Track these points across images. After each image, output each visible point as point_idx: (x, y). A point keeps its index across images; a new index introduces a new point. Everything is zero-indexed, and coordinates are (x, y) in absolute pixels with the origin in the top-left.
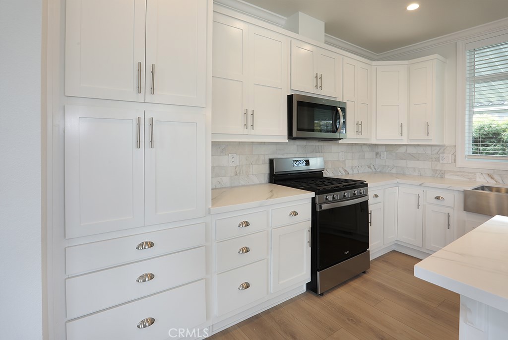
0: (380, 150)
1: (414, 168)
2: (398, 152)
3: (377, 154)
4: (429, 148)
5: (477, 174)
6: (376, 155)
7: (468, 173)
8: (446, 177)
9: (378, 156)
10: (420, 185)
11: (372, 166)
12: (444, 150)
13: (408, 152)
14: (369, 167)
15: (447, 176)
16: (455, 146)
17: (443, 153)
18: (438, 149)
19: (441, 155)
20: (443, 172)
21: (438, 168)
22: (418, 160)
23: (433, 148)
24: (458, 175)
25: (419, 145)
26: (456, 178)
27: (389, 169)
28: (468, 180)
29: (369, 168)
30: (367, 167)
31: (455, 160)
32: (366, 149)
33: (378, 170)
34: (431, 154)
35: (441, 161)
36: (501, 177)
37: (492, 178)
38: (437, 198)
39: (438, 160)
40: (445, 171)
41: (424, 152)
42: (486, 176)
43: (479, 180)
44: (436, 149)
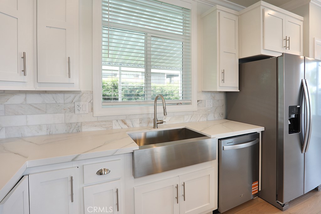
4: (60, 96)
5: (113, 121)
7: (105, 121)
8: (82, 130)
10: (73, 160)
12: (80, 97)
15: (85, 129)
16: (92, 92)
17: (79, 101)
18: (72, 96)
19: (76, 104)
20: (79, 124)
21: (74, 120)
22: (46, 113)
23: (67, 95)
24: (96, 126)
25: (46, 92)
28: (105, 129)
31: (92, 109)
34: (65, 104)
35: (77, 112)
36: (131, 121)
37: (125, 124)
38: (100, 173)
39: (73, 110)
40: (81, 123)
41: (54, 102)
42: (120, 123)
43: (114, 127)
44: (70, 96)
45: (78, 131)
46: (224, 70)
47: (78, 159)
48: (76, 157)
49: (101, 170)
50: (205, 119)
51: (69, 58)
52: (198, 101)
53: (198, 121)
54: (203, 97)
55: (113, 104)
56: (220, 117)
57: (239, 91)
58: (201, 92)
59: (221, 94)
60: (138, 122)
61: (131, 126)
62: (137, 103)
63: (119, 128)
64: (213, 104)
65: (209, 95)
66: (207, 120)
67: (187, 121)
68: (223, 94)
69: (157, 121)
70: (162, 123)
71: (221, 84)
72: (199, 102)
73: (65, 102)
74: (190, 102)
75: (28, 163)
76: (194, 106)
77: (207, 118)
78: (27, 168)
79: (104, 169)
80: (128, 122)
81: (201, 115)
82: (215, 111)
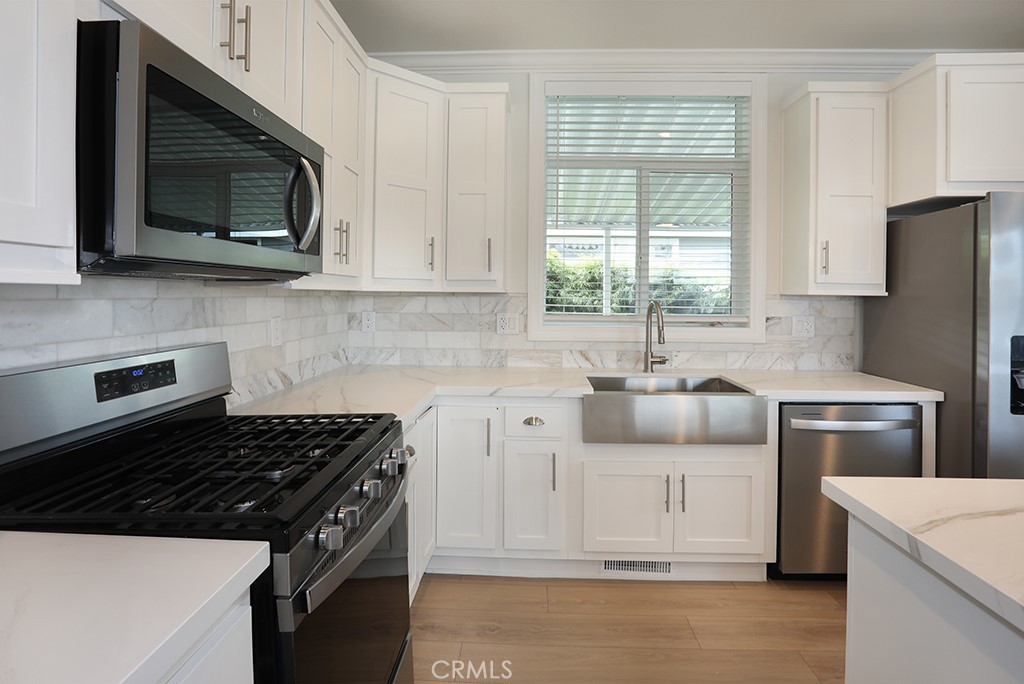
0: (358, 306)
1: (443, 349)
2: (404, 311)
3: (351, 318)
4: (475, 301)
5: (563, 353)
6: (349, 322)
7: (548, 351)
8: (509, 364)
9: (355, 323)
10: (491, 395)
11: (341, 352)
12: (505, 304)
13: (431, 310)
14: (336, 356)
15: (512, 363)
16: (526, 295)
17: (504, 310)
18: (493, 301)
19: (499, 316)
20: (503, 353)
21: (494, 345)
22: (453, 329)
23: (485, 300)
24: (531, 359)
25: (453, 294)
26: (527, 364)
27: (383, 355)
28: (548, 366)
29: (335, 358)
30: (331, 356)
31: (526, 326)
32: (330, 306)
33: (355, 362)
34: (481, 315)
35: (499, 330)
36: (600, 355)
37: (587, 359)
38: (528, 422)
39: (493, 327)
40: (507, 351)
41: (465, 311)
42: (577, 356)
43: (566, 365)
44: (489, 303)
45: (502, 366)
46: (827, 243)
47: (498, 394)
48: (496, 392)
49: (531, 418)
50: (790, 367)
51: (489, 240)
52: (768, 319)
53: (766, 368)
54: (782, 309)
55: (564, 318)
56: (839, 364)
57: (887, 294)
58: (778, 297)
59: (843, 302)
60: (614, 357)
61: (599, 364)
62: (613, 319)
63: (576, 366)
64: (816, 329)
65: (805, 304)
66: (796, 368)
67: (737, 366)
68: (852, 302)
69: (652, 357)
70: (663, 362)
71: (821, 278)
72: (770, 322)
73: (482, 312)
74: (745, 320)
75: (438, 390)
76: (756, 331)
77: (795, 363)
78: (436, 396)
79: (536, 419)
80: (593, 356)
81: (776, 355)
82: (824, 347)
